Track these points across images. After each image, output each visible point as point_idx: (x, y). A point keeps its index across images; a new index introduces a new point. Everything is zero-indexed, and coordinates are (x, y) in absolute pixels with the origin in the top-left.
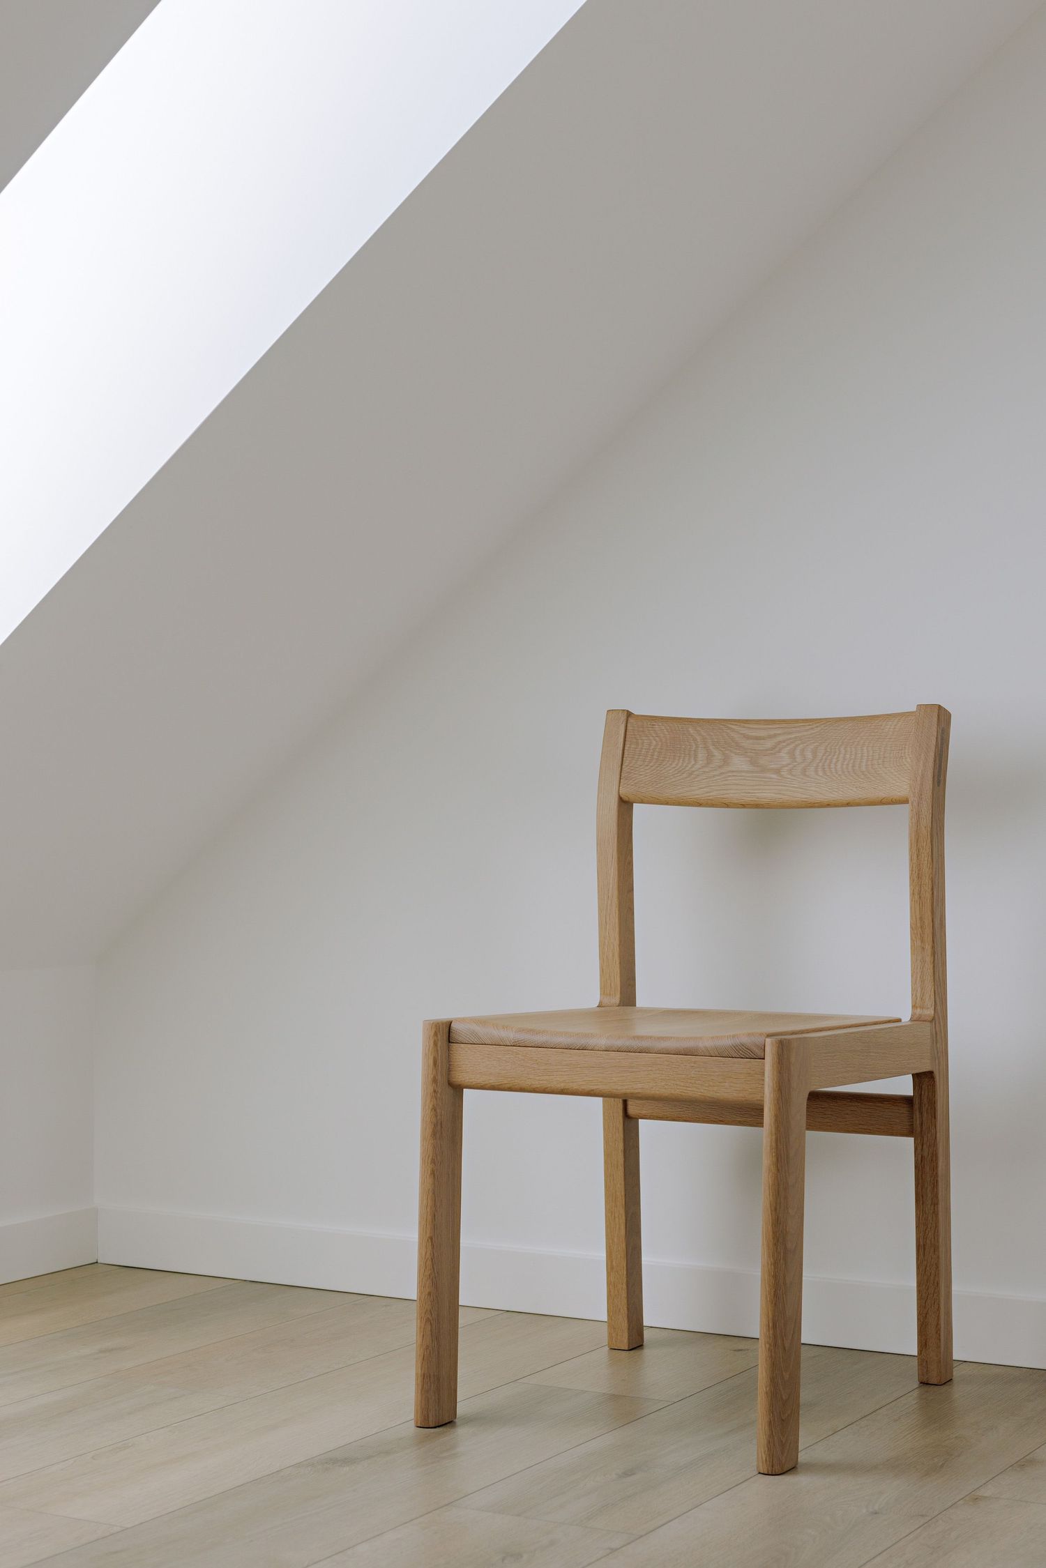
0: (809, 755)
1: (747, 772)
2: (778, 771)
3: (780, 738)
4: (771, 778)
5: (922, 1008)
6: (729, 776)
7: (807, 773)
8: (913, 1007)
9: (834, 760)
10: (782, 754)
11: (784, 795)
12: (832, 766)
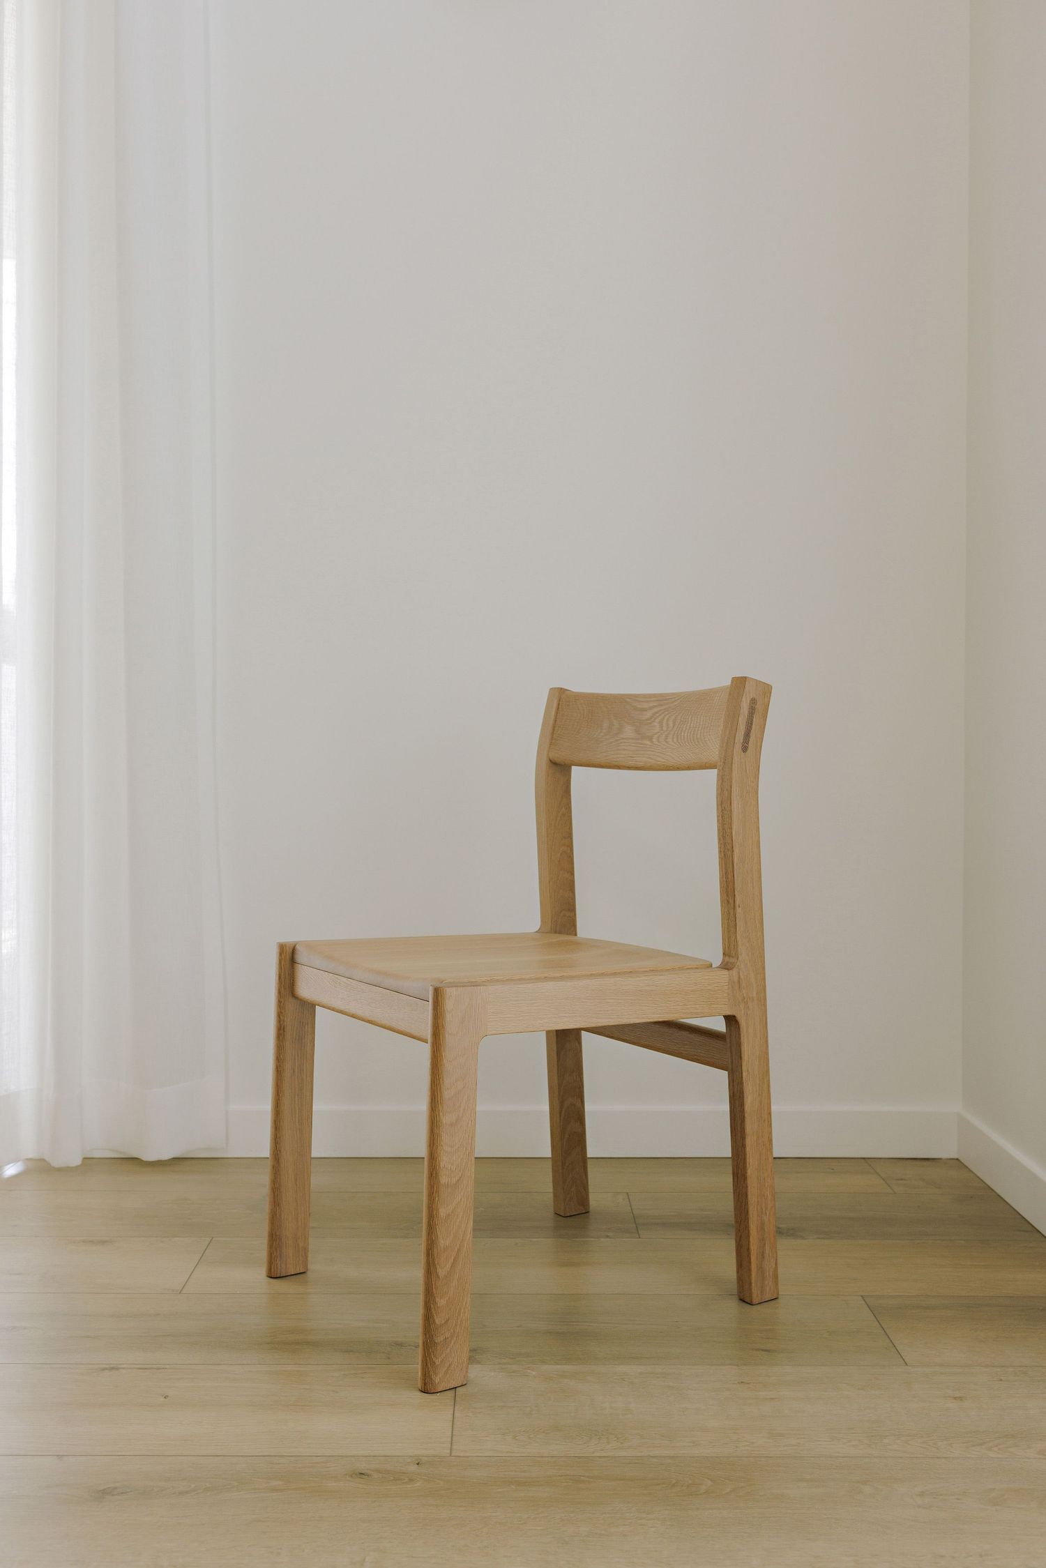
0: (671, 724)
1: (632, 739)
2: (650, 739)
3: (656, 710)
4: (645, 744)
5: (729, 956)
6: (621, 743)
7: (668, 740)
8: (724, 954)
9: (684, 729)
10: (655, 724)
11: (652, 759)
12: (683, 734)
